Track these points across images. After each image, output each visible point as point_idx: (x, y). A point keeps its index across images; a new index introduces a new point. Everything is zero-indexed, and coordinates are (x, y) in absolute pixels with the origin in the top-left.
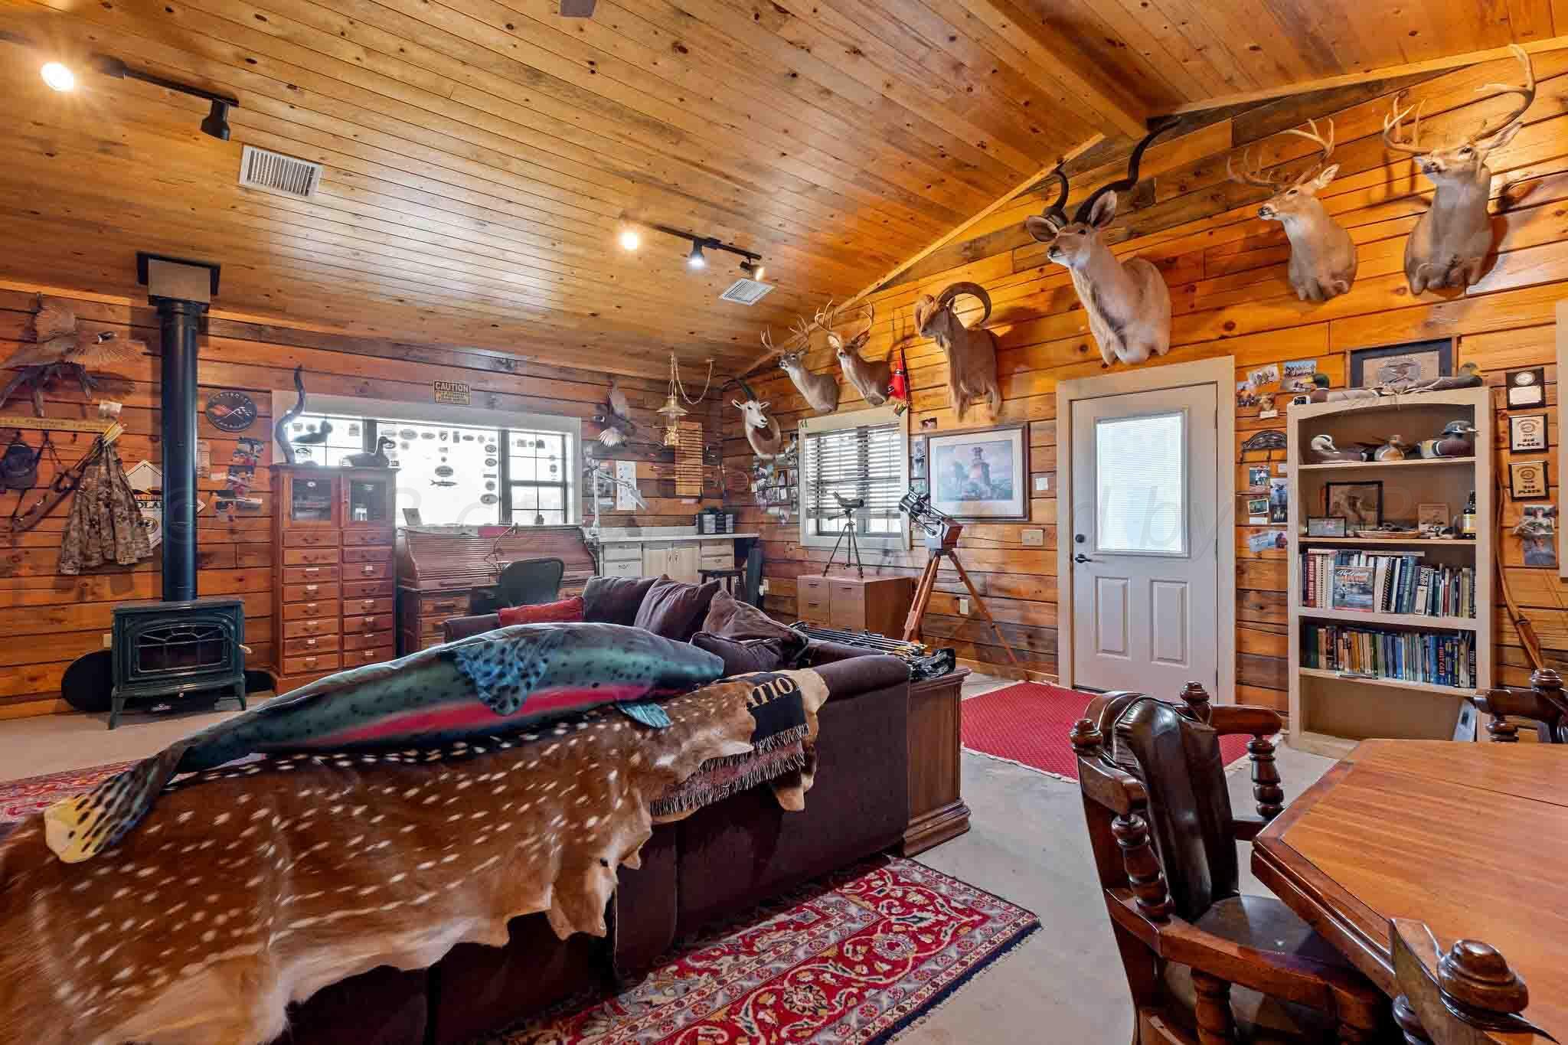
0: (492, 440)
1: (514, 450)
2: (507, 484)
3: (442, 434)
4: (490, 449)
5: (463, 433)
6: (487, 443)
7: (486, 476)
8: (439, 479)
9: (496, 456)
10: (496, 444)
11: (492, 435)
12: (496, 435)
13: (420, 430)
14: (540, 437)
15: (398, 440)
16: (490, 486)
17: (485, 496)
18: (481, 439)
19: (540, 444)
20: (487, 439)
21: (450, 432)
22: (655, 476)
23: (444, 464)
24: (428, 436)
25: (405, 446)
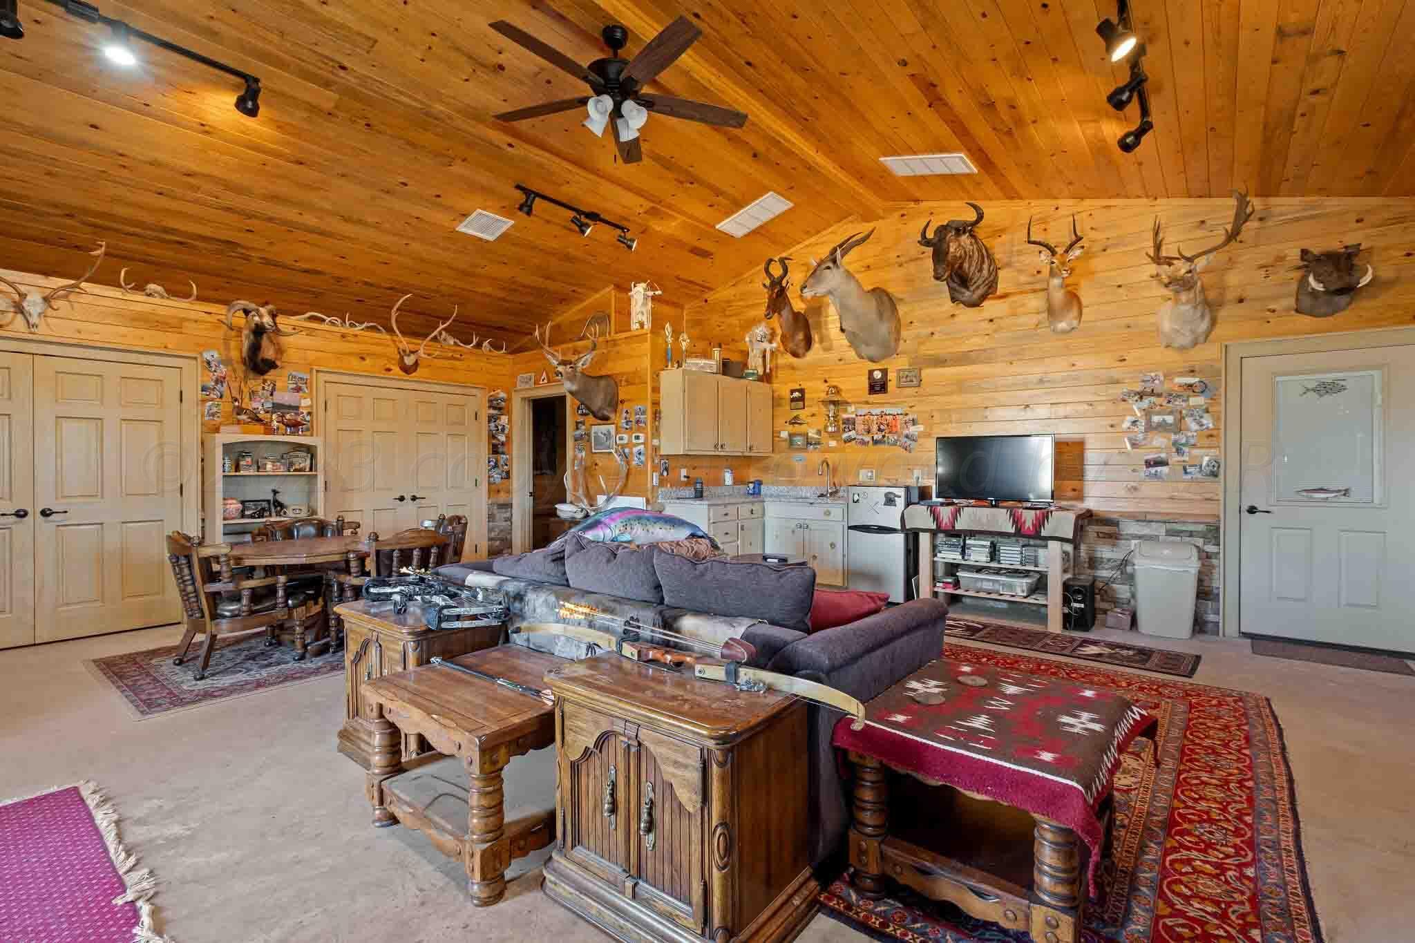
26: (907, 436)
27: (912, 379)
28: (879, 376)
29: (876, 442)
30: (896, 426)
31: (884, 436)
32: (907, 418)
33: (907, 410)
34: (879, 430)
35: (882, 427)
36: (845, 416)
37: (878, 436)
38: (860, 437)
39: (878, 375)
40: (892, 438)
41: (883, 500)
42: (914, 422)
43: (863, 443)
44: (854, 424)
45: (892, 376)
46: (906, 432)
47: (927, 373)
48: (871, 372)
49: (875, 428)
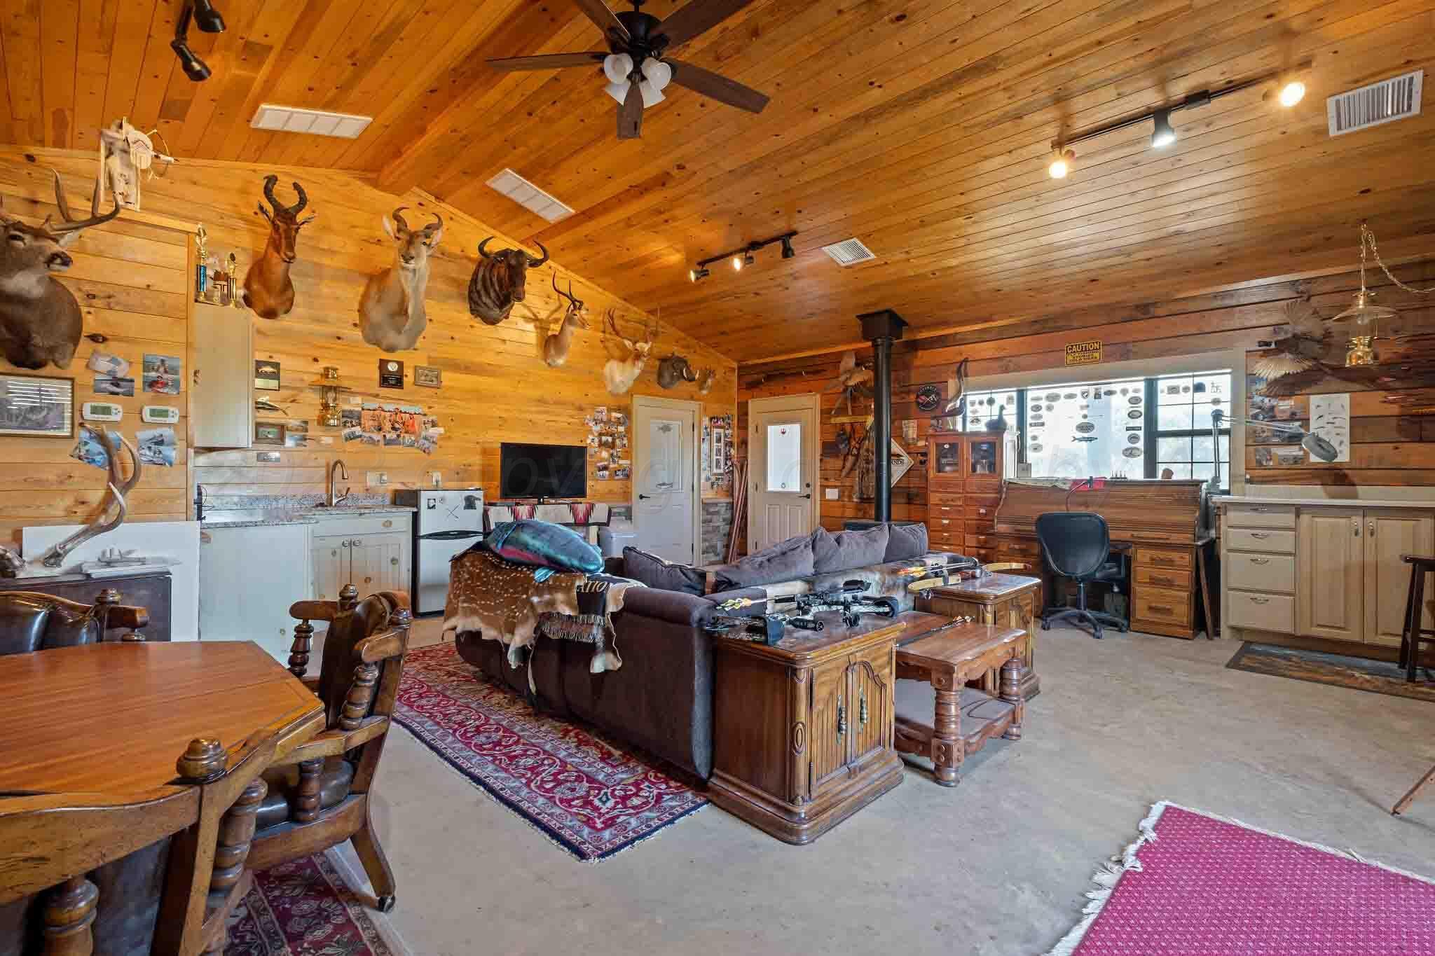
0: (1136, 391)
1: (1163, 398)
2: (1153, 435)
3: (1083, 393)
4: (1135, 401)
5: (1104, 388)
6: (1130, 395)
7: (1128, 429)
8: (1080, 435)
9: (1141, 407)
10: (1142, 395)
11: (1138, 386)
12: (1141, 386)
13: (1063, 392)
14: (1197, 380)
15: (1044, 403)
16: (1133, 439)
17: (1126, 450)
18: (1124, 392)
19: (1199, 388)
20: (1130, 390)
21: (1092, 390)
22: (1395, 410)
23: (1086, 421)
24: (1071, 396)
25: (1049, 408)
26: (426, 438)
27: (430, 380)
28: (395, 369)
29: (388, 443)
30: (413, 425)
31: (398, 436)
32: (425, 419)
33: (426, 410)
34: (394, 428)
35: (397, 426)
36: (347, 407)
37: (392, 435)
38: (367, 435)
39: (392, 367)
40: (408, 438)
41: (464, 503)
42: (434, 425)
43: (372, 441)
44: (359, 418)
45: (409, 372)
46: (424, 434)
47: (447, 377)
48: (383, 363)
49: (388, 426)
